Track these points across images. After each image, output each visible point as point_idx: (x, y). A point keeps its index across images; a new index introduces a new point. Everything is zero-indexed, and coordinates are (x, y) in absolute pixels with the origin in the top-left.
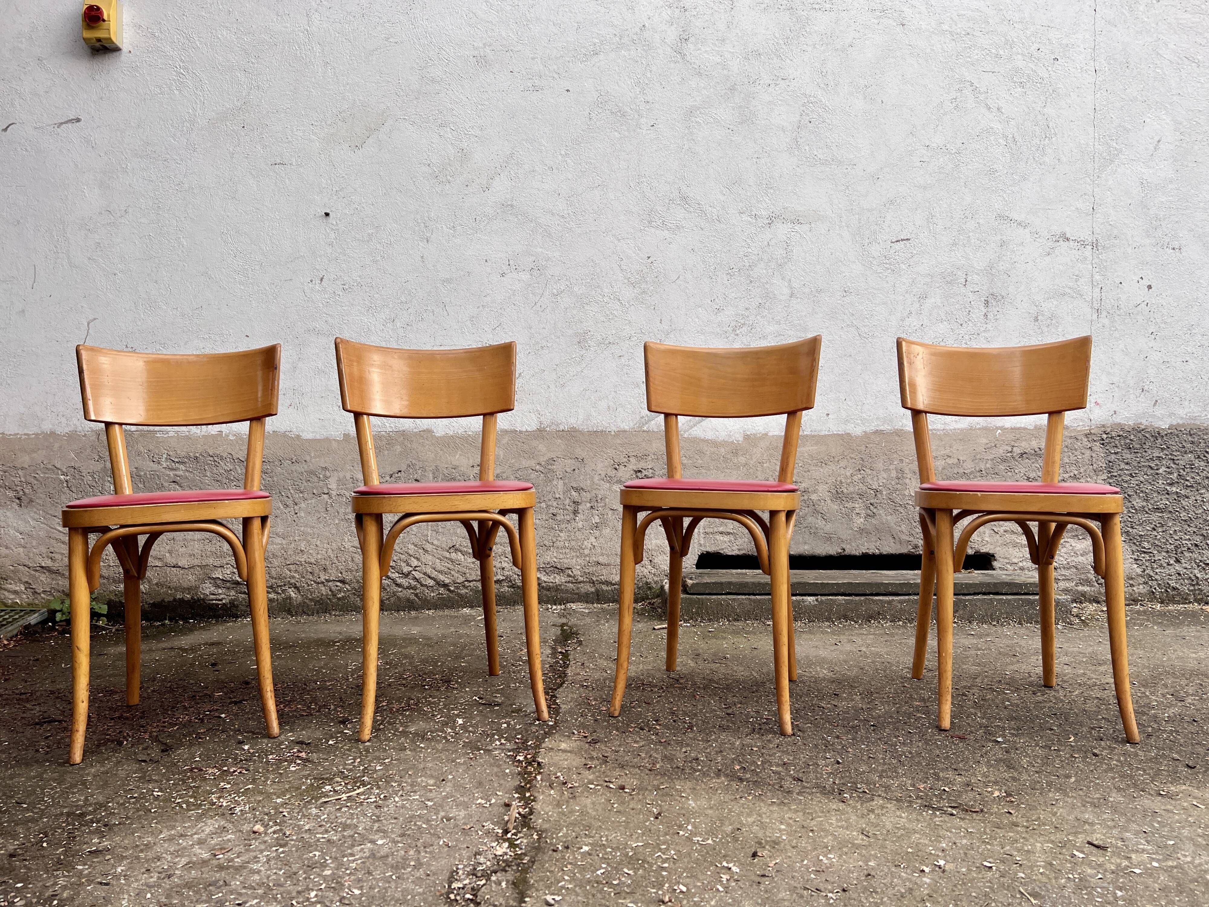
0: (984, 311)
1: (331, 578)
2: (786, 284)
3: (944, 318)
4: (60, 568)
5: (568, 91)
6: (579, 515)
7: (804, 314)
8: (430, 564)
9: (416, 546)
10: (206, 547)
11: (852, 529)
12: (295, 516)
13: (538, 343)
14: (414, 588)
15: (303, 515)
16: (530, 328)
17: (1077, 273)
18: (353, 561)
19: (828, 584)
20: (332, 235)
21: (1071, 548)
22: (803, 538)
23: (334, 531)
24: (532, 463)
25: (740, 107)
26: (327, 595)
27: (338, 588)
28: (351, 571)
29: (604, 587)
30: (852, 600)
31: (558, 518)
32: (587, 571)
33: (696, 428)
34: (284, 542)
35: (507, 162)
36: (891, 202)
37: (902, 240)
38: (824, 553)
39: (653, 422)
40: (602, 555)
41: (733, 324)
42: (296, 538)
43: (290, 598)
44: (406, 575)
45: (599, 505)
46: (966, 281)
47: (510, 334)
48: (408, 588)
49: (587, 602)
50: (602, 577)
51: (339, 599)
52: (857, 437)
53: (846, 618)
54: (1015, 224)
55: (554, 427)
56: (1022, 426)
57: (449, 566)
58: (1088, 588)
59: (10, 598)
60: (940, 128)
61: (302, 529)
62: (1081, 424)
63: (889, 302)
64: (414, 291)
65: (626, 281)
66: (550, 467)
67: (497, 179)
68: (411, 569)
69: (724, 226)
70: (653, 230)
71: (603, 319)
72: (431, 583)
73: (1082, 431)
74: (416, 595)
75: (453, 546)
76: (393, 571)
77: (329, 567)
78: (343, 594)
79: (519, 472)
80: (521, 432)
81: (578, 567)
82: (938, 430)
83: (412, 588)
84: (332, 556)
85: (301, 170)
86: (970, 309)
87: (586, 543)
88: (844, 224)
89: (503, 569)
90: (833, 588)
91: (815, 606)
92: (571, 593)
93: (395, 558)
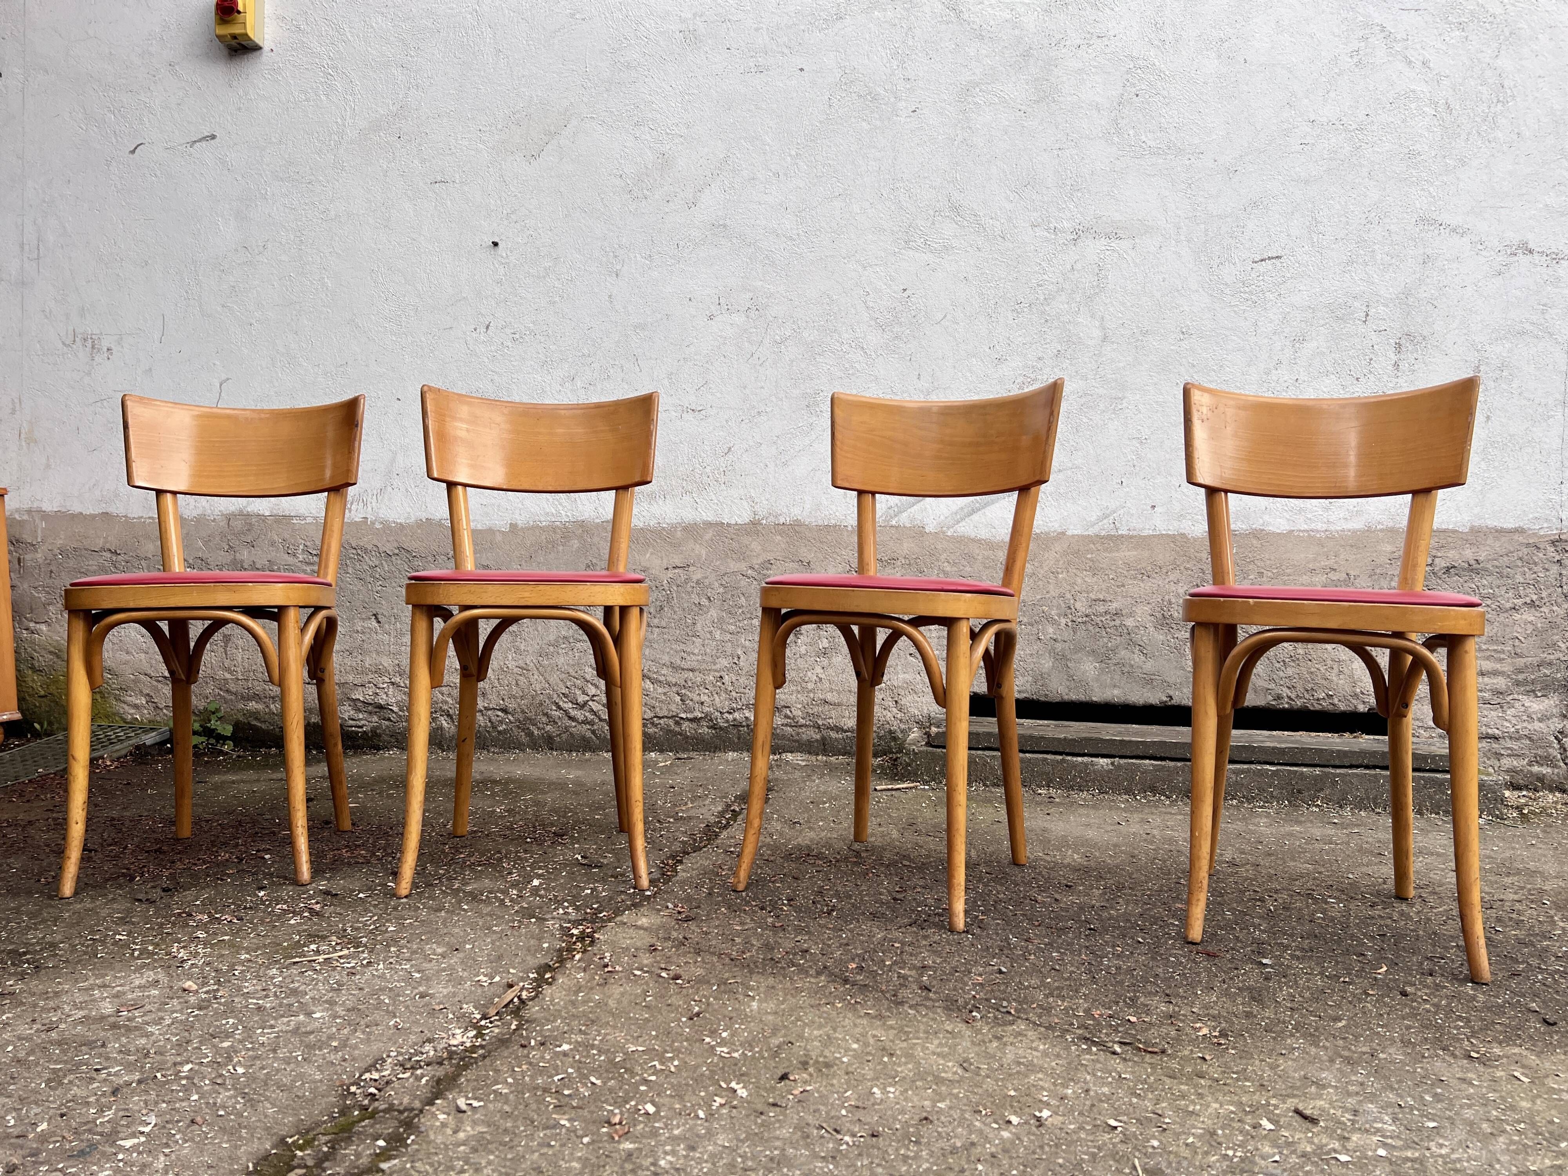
0: (1394, 358)
1: (491, 706)
2: (1097, 324)
3: (1331, 369)
5: (802, 70)
7: (1121, 365)
10: (346, 661)
11: (1184, 669)
13: (754, 407)
14: (592, 723)
16: (745, 388)
17: (1544, 301)
19: (1130, 741)
20: (502, 271)
21: (1523, 709)
22: (1112, 679)
24: (743, 566)
25: (1037, 80)
26: (486, 726)
27: (498, 718)
28: (515, 697)
29: (833, 735)
30: (1164, 767)
32: (810, 711)
33: (964, 523)
35: (720, 169)
36: (1255, 205)
37: (1269, 258)
38: (1141, 702)
39: (905, 515)
40: (831, 690)
41: (1020, 380)
43: (441, 728)
44: (582, 706)
46: (1367, 315)
47: (718, 395)
48: (583, 722)
49: (810, 753)
50: (830, 721)
51: (500, 732)
52: (1195, 540)
53: (1154, 790)
54: (1448, 230)
55: (771, 519)
56: (1451, 527)
58: (1549, 770)
59: (131, 713)
60: (1332, 94)
62: (1545, 525)
63: (1248, 347)
64: (599, 340)
65: (873, 323)
66: (765, 572)
67: (707, 191)
68: (587, 698)
69: (1011, 245)
70: (911, 253)
71: (839, 374)
73: (1546, 536)
74: (593, 732)
76: (565, 700)
77: (489, 691)
78: (504, 726)
79: (726, 578)
80: (729, 525)
81: (799, 706)
82: (1318, 531)
83: (588, 723)
85: (466, 188)
86: (1372, 356)
87: (809, 674)
88: (1183, 238)
89: (702, 703)
90: (1138, 747)
91: (1110, 771)
92: (789, 740)
93: (569, 684)
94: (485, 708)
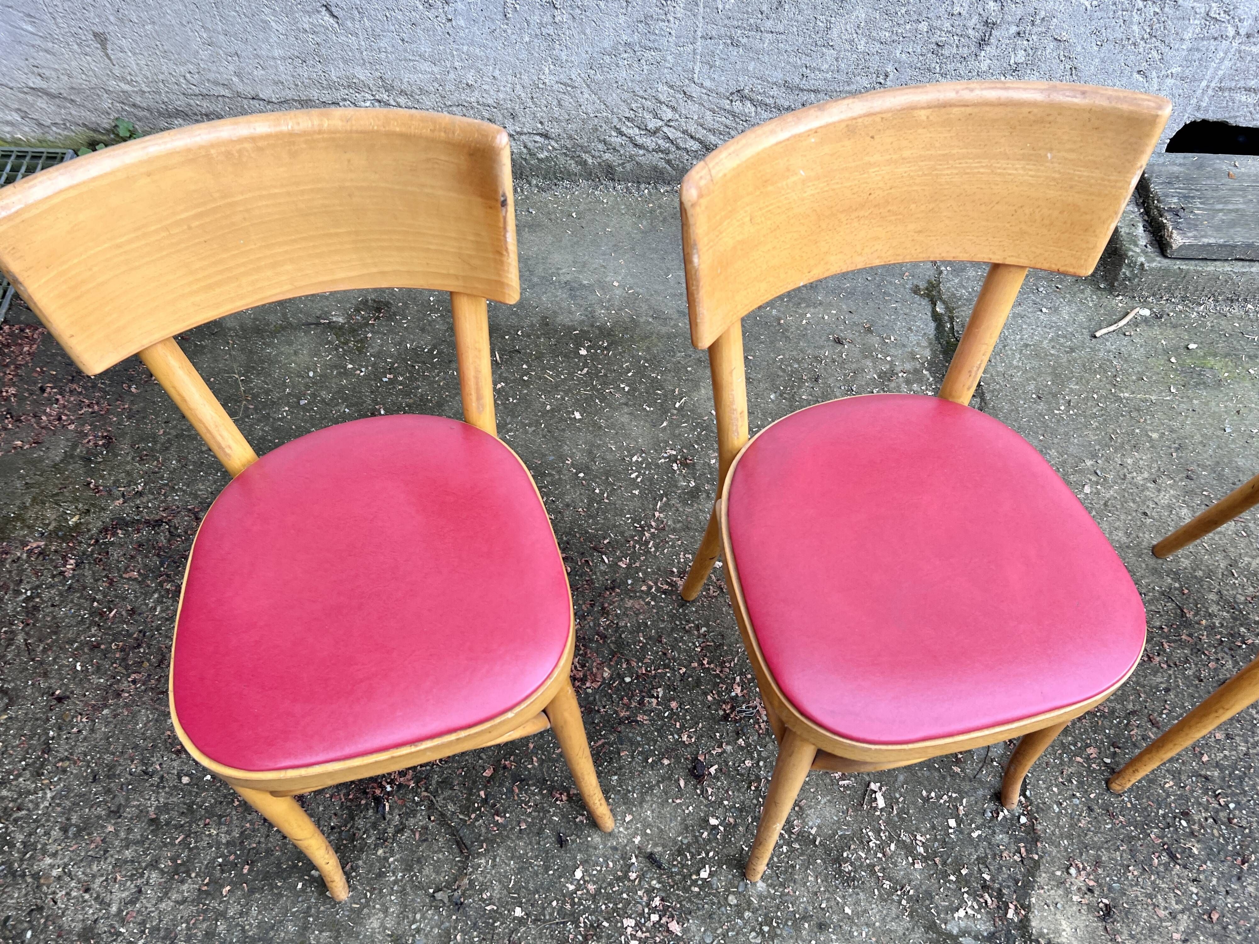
1: (525, 130)
4: (62, 91)
6: (988, 49)
8: (696, 117)
9: (671, 87)
10: (299, 71)
12: (449, 24)
14: (667, 152)
15: (462, 23)
18: (560, 105)
23: (524, 55)
26: (521, 153)
27: (537, 145)
28: (558, 120)
31: (946, 52)
34: (436, 70)
42: (457, 64)
44: (655, 132)
45: (1035, 30)
48: (654, 151)
57: (728, 122)
59: (7, 131)
61: (465, 48)
68: (661, 123)
72: (695, 146)
74: (668, 162)
75: (738, 91)
76: (629, 124)
77: (520, 112)
78: (546, 154)
83: (662, 152)
84: (523, 95)
93: (634, 106)
94: (518, 133)
